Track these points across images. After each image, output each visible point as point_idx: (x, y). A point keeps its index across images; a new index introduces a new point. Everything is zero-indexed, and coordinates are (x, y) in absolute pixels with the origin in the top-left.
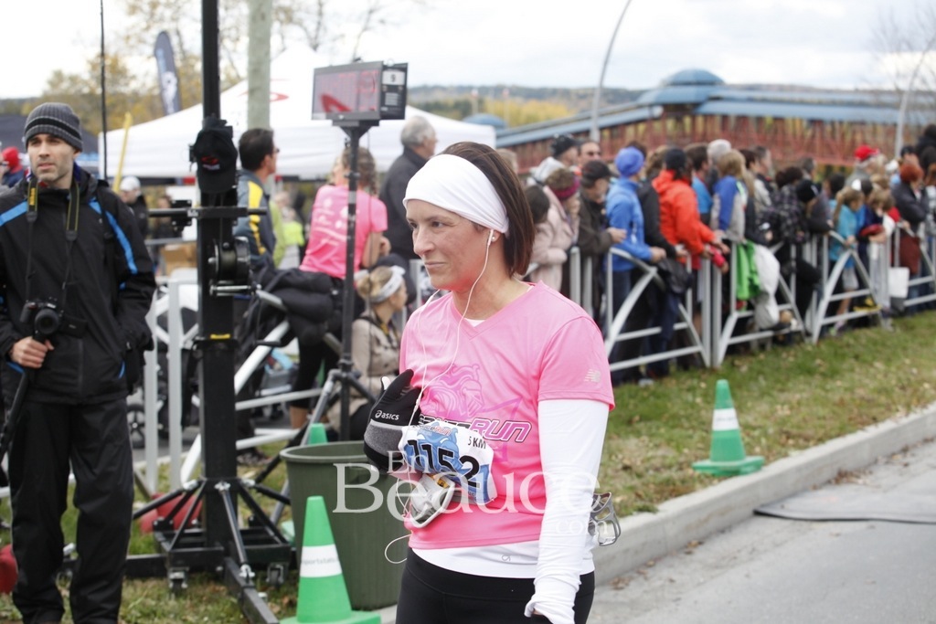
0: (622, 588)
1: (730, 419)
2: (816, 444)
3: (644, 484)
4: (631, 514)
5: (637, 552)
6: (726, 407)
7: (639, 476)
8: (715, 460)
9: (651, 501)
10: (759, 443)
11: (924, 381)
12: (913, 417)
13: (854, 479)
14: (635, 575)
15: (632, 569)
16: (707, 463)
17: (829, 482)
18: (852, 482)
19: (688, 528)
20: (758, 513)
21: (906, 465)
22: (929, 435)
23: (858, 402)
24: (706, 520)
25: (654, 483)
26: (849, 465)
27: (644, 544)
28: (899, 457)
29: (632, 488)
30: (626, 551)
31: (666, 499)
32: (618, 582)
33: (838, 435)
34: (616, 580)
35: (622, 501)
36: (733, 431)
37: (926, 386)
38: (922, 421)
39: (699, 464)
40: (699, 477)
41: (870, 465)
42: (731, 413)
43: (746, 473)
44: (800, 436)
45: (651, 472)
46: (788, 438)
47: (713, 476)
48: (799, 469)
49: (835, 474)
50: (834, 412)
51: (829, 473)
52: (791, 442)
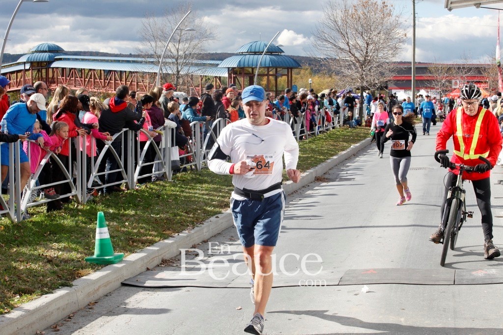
0: (58, 330)
1: (106, 233)
2: (149, 246)
3: (61, 270)
4: (58, 288)
5: (64, 309)
6: (101, 226)
7: (57, 266)
9: (66, 280)
10: (118, 245)
11: (198, 210)
12: (196, 229)
13: (171, 264)
14: (65, 322)
15: (62, 319)
16: (93, 257)
17: (158, 266)
19: (89, 295)
20: (123, 284)
22: (206, 239)
23: (165, 221)
24: (98, 289)
25: (66, 270)
26: (167, 256)
27: (67, 305)
29: (54, 273)
30: (59, 309)
31: (75, 279)
32: (56, 327)
34: (55, 326)
35: (51, 280)
36: (107, 239)
37: (199, 211)
39: (89, 257)
40: (90, 265)
41: (177, 256)
42: (106, 229)
44: (139, 241)
45: (63, 263)
46: (133, 242)
47: (97, 264)
48: (142, 259)
49: (160, 262)
50: (154, 227)
51: (157, 261)
52: (135, 244)
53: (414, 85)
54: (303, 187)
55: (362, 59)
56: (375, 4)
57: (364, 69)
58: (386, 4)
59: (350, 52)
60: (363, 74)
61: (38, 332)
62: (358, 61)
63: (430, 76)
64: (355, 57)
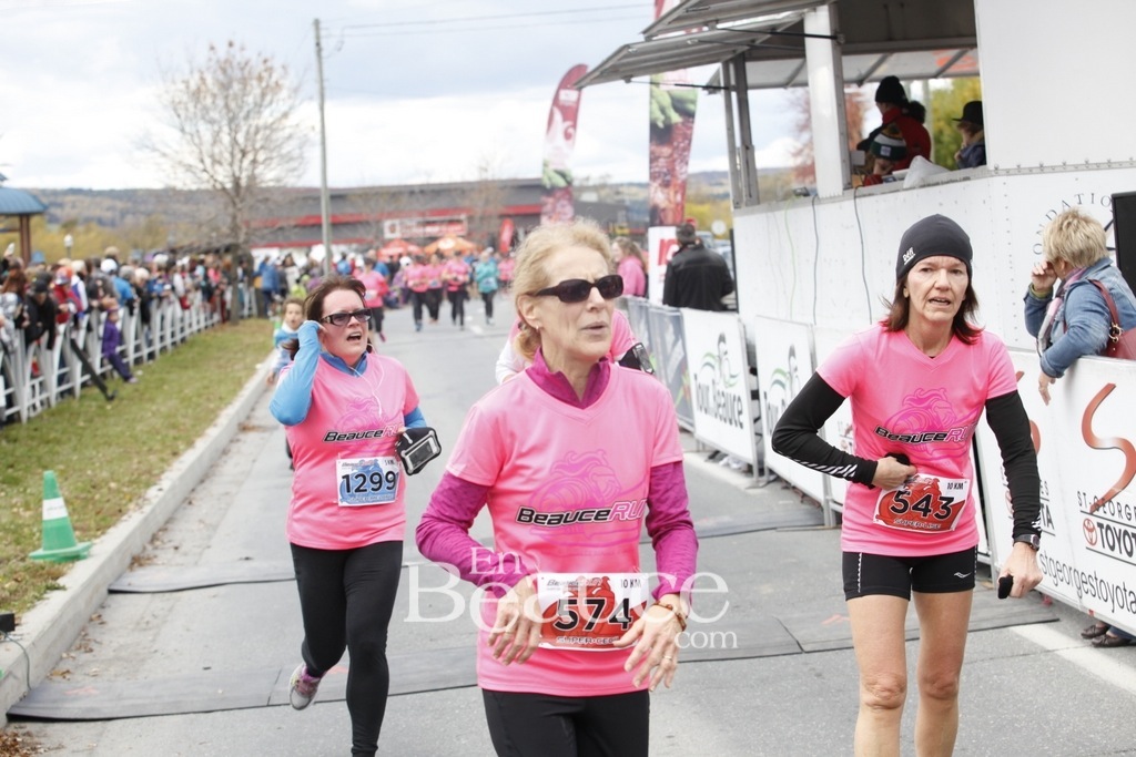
0: (91, 651)
1: (61, 507)
2: (101, 534)
3: (11, 573)
4: (47, 592)
6: (55, 496)
8: (45, 549)
12: (147, 509)
15: (77, 637)
16: (40, 552)
18: (149, 565)
19: (87, 603)
20: (112, 592)
21: (176, 548)
22: (161, 524)
25: (20, 571)
26: (136, 551)
28: (158, 543)
29: (5, 576)
32: (80, 647)
33: (109, 527)
36: (63, 519)
38: (153, 511)
39: (32, 554)
41: (143, 551)
42: (60, 502)
43: (85, 557)
49: (128, 560)
53: (328, 235)
54: (232, 441)
55: (229, 186)
56: (246, 64)
57: (239, 206)
58: (269, 64)
59: (205, 170)
60: (234, 217)
61: (64, 655)
62: (224, 189)
63: (351, 215)
64: (216, 181)
